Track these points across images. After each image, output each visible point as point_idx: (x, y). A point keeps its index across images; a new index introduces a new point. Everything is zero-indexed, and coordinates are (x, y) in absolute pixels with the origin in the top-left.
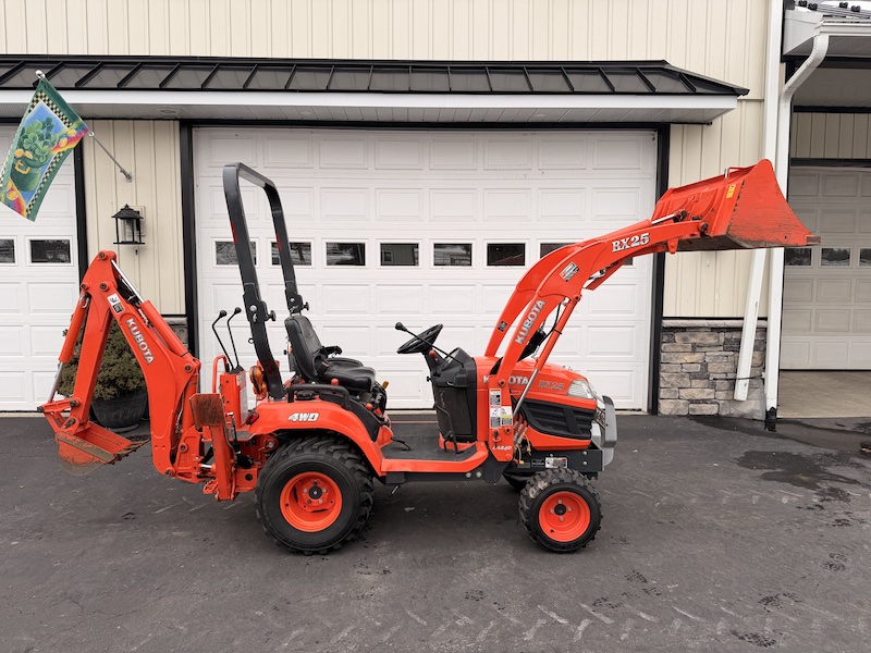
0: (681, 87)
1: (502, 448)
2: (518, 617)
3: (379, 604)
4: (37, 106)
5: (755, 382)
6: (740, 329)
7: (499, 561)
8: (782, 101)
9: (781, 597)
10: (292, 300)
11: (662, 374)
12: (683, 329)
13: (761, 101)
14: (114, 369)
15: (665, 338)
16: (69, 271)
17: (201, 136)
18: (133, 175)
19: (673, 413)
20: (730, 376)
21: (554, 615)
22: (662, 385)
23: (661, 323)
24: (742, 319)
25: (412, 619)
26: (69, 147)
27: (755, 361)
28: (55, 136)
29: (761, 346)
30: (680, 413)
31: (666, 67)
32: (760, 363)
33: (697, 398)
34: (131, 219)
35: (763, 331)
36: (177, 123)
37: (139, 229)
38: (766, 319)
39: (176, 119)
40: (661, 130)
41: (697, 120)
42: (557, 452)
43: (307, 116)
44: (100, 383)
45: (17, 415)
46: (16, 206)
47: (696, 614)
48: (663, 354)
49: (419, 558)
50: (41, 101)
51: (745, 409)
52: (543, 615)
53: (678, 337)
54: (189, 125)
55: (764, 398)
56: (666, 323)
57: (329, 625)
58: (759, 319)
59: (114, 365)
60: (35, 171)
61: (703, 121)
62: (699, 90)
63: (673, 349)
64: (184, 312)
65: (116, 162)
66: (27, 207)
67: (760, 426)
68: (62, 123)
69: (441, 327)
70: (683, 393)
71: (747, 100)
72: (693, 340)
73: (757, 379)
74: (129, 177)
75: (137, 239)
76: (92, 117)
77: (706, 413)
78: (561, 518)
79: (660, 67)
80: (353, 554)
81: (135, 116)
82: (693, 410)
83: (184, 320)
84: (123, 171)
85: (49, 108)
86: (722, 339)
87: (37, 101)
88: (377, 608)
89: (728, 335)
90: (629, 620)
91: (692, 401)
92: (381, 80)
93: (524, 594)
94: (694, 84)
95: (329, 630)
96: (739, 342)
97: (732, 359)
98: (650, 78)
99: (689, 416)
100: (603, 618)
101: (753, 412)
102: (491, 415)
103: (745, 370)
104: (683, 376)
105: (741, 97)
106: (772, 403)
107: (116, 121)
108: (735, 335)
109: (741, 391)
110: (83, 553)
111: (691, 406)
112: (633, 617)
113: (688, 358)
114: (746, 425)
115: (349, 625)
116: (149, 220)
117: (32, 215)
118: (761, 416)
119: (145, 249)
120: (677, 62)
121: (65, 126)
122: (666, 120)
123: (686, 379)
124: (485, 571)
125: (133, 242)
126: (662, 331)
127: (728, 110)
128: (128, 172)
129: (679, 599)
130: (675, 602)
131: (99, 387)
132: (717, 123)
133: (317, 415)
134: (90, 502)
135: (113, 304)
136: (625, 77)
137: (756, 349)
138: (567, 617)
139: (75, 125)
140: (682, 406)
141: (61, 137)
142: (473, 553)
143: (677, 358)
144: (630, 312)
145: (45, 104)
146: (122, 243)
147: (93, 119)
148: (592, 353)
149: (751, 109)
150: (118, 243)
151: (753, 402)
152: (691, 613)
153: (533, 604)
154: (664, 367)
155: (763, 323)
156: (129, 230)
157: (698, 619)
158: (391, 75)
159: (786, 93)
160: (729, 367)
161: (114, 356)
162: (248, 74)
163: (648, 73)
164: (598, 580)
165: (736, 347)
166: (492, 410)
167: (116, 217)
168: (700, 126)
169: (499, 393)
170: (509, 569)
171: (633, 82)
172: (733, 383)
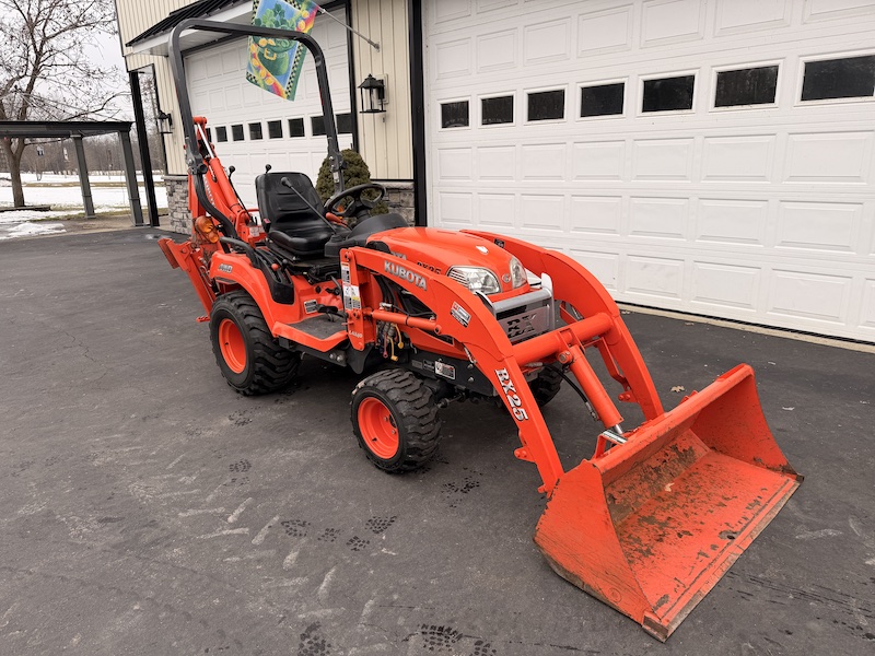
1: (355, 333)
18: (380, 45)
21: (237, 512)
26: (309, 28)
37: (382, 97)
42: (443, 357)
46: (275, 90)
52: (234, 506)
60: (281, 56)
64: (411, 177)
66: (285, 89)
68: (292, 6)
74: (377, 47)
83: (410, 184)
84: (370, 42)
116: (390, 88)
117: (291, 96)
121: (296, 9)
128: (377, 43)
139: (304, 6)
141: (297, 21)
150: (363, 112)
167: (361, 87)
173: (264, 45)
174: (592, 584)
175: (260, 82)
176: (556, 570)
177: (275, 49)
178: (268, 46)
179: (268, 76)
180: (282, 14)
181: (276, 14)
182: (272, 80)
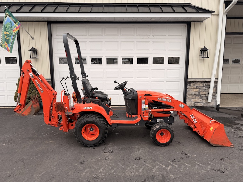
0: (195, 11)
1: (145, 117)
2: (150, 165)
3: (110, 162)
4: (7, 17)
5: (214, 97)
6: (210, 82)
7: (144, 149)
8: (224, 15)
9: (226, 158)
10: (83, 74)
11: (187, 95)
12: (193, 82)
13: (218, 15)
14: (31, 94)
15: (188, 85)
16: (17, 66)
17: (54, 26)
18: (34, 38)
19: (190, 106)
20: (207, 95)
21: (161, 165)
22: (187, 98)
23: (187, 80)
24: (211, 79)
25: (120, 166)
26: (17, 30)
27: (214, 91)
28: (13, 27)
29: (216, 87)
30: (192, 106)
31: (190, 5)
32: (215, 91)
33: (197, 101)
34: (34, 51)
35: (216, 83)
36: (47, 22)
37: (36, 54)
38: (217, 79)
39: (46, 21)
40: (188, 24)
41: (199, 21)
42: (160, 118)
43: (85, 20)
44: (27, 98)
45: (3, 108)
47: (201, 164)
48: (187, 89)
49: (121, 148)
50: (8, 16)
51: (211, 105)
52: (158, 164)
53: (192, 84)
54: (50, 23)
55: (216, 102)
56: (189, 80)
57: (96, 168)
58: (215, 79)
59: (31, 93)
61: (200, 21)
62: (200, 12)
63: (190, 88)
64: (50, 78)
65: (29, 34)
67: (215, 109)
68: (14, 22)
69: (127, 82)
70: (193, 100)
71: (214, 15)
72: (196, 85)
73: (214, 96)
74: (33, 39)
75: (36, 57)
76: (21, 21)
77: (199, 106)
78: (162, 136)
79: (188, 5)
80: (102, 147)
81: (34, 20)
82: (196, 105)
83: (50, 80)
84: (31, 37)
85: (10, 18)
86: (205, 85)
87: (6, 16)
88: (110, 163)
89: (206, 84)
90: (183, 166)
91: (195, 103)
92: (106, 9)
93: (152, 158)
94: (199, 10)
95: (96, 169)
96: (209, 85)
97: (207, 90)
98: (186, 8)
99: (195, 107)
100: (175, 165)
101: (213, 105)
102: (142, 107)
103: (211, 93)
104: (193, 95)
105: (212, 14)
106: (218, 103)
107: (29, 22)
108: (208, 84)
109: (210, 100)
110: (24, 147)
111: (195, 104)
112: (184, 165)
113: (195, 90)
114: (211, 109)
115: (102, 168)
116: (39, 51)
118: (215, 106)
119: (38, 60)
120: (193, 3)
121: (15, 24)
122: (190, 21)
123: (194, 96)
124: (140, 151)
125: (35, 58)
126: (187, 82)
127: (208, 18)
128: (33, 37)
129: (197, 159)
130: (195, 160)
131: (27, 100)
132: (204, 21)
133: (92, 107)
134: (25, 133)
135: (31, 76)
136: (178, 8)
137: (214, 87)
138: (164, 165)
139: (17, 23)
140: (193, 104)
141: (14, 27)
142: (136, 146)
143: (192, 90)
144: (178, 77)
145: (9, 17)
146: (32, 58)
147: (22, 21)
148: (167, 89)
149: (215, 17)
150: (31, 58)
151: (213, 103)
152: (200, 163)
153: (154, 161)
154: (188, 93)
155: (216, 80)
156: (34, 54)
157: (202, 165)
158: (109, 8)
159: (225, 12)
160: (206, 93)
161: (31, 91)
162: (67, 8)
163: (185, 7)
164: (173, 154)
165: (208, 87)
166: (142, 106)
167: (30, 50)
168: (200, 23)
169: (145, 101)
170: (147, 151)
171: (181, 10)
172: (207, 97)
173: (6, 34)
174: (221, 144)
175: (3, 46)
176: (214, 146)
177: (9, 36)
178: (7, 34)
179: (6, 44)
180: (11, 24)
181: (10, 24)
182: (7, 46)
